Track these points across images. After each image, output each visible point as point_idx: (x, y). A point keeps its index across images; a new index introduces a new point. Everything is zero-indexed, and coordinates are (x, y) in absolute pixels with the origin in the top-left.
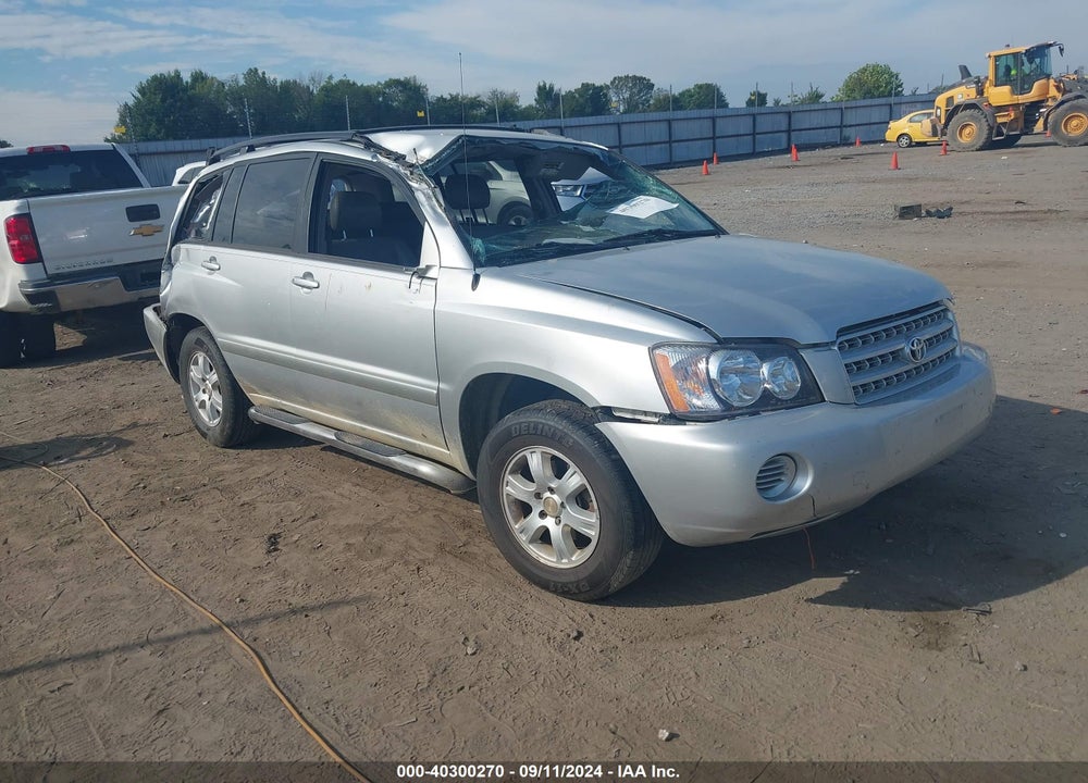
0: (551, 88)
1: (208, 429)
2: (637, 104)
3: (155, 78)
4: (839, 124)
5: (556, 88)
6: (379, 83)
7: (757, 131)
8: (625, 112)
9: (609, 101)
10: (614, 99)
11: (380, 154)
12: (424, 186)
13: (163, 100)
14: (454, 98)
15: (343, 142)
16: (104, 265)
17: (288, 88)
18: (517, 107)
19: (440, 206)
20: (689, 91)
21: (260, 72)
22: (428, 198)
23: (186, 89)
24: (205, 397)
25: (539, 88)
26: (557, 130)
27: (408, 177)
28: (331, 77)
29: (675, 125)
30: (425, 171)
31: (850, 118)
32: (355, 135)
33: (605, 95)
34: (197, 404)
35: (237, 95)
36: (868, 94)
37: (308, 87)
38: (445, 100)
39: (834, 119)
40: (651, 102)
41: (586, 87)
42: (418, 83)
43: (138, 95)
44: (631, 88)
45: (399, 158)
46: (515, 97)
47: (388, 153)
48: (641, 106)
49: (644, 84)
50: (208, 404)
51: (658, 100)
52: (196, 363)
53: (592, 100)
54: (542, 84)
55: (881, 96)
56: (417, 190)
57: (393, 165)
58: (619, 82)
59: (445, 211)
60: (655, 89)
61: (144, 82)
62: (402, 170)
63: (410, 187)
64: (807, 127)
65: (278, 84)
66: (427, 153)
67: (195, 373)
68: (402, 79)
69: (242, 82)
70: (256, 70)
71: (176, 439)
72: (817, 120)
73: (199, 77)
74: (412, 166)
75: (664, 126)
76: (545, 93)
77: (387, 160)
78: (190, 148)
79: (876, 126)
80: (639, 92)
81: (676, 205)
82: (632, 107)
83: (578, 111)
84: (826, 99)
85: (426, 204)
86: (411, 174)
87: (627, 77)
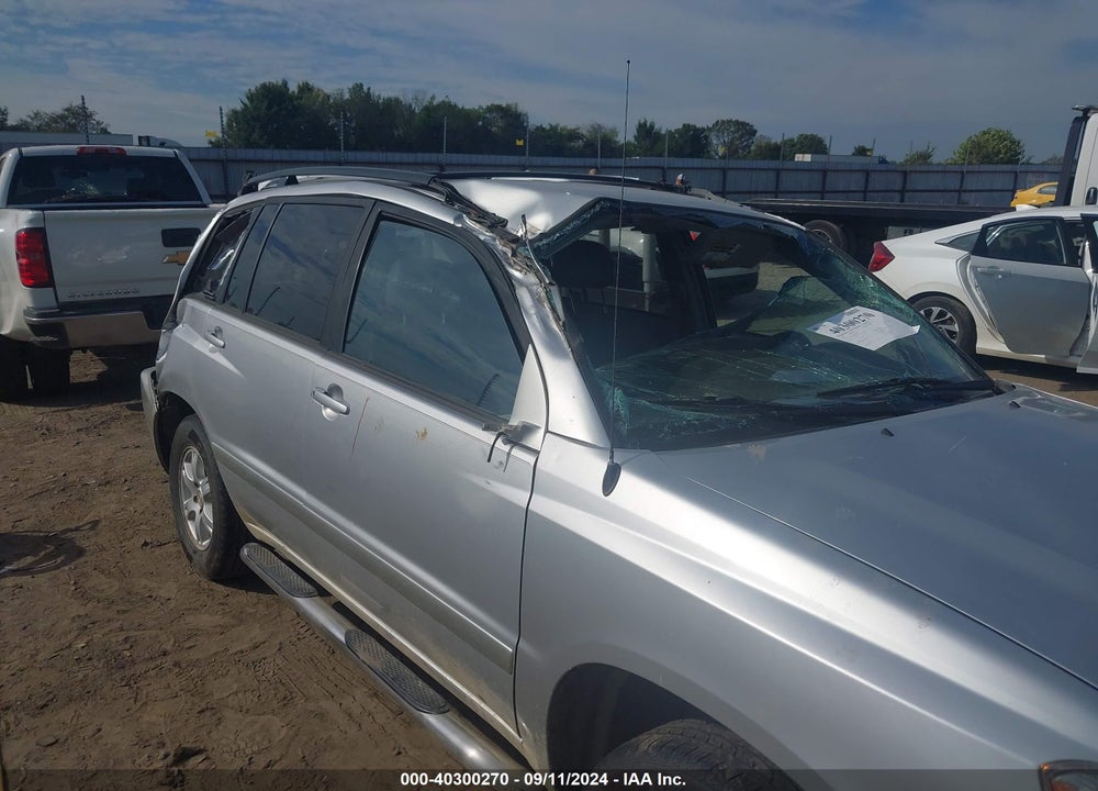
0: (652, 127)
1: (195, 552)
2: (736, 150)
3: (264, 86)
4: (958, 188)
5: (656, 127)
6: (480, 107)
7: (870, 188)
8: (723, 157)
9: (709, 144)
10: (715, 142)
11: (468, 214)
12: (532, 279)
13: (269, 108)
14: (553, 128)
15: (414, 187)
16: (127, 296)
17: (392, 106)
18: (616, 142)
19: (557, 319)
20: (791, 140)
21: (365, 89)
22: (537, 301)
23: (291, 98)
24: (197, 508)
25: (640, 125)
26: (660, 171)
27: (507, 259)
28: (433, 98)
29: (784, 176)
30: (537, 251)
31: (971, 183)
32: (433, 180)
33: (706, 137)
34: (186, 513)
35: (340, 107)
36: (987, 159)
37: (410, 106)
38: (544, 129)
39: (954, 183)
40: (752, 148)
41: (687, 127)
42: (519, 110)
43: (246, 101)
44: (733, 133)
45: (496, 224)
46: (614, 132)
47: (482, 215)
48: (741, 151)
49: (746, 130)
50: (198, 516)
51: (759, 147)
52: (189, 460)
53: (692, 142)
54: (643, 121)
55: (1002, 162)
56: (521, 283)
57: (485, 235)
58: (721, 126)
59: (564, 328)
60: (758, 135)
61: (253, 89)
62: (499, 246)
63: (509, 278)
64: (923, 188)
65: (381, 101)
66: (541, 222)
67: (188, 472)
68: (504, 105)
69: (347, 96)
70: (362, 85)
71: (158, 551)
72: (936, 182)
73: (306, 89)
74: (516, 240)
75: (772, 175)
76: (646, 131)
77: (477, 227)
78: (279, 158)
79: (998, 193)
80: (742, 137)
81: (916, 329)
82: (732, 152)
83: (677, 152)
84: (935, 159)
85: (532, 311)
86: (514, 255)
87: (729, 122)
